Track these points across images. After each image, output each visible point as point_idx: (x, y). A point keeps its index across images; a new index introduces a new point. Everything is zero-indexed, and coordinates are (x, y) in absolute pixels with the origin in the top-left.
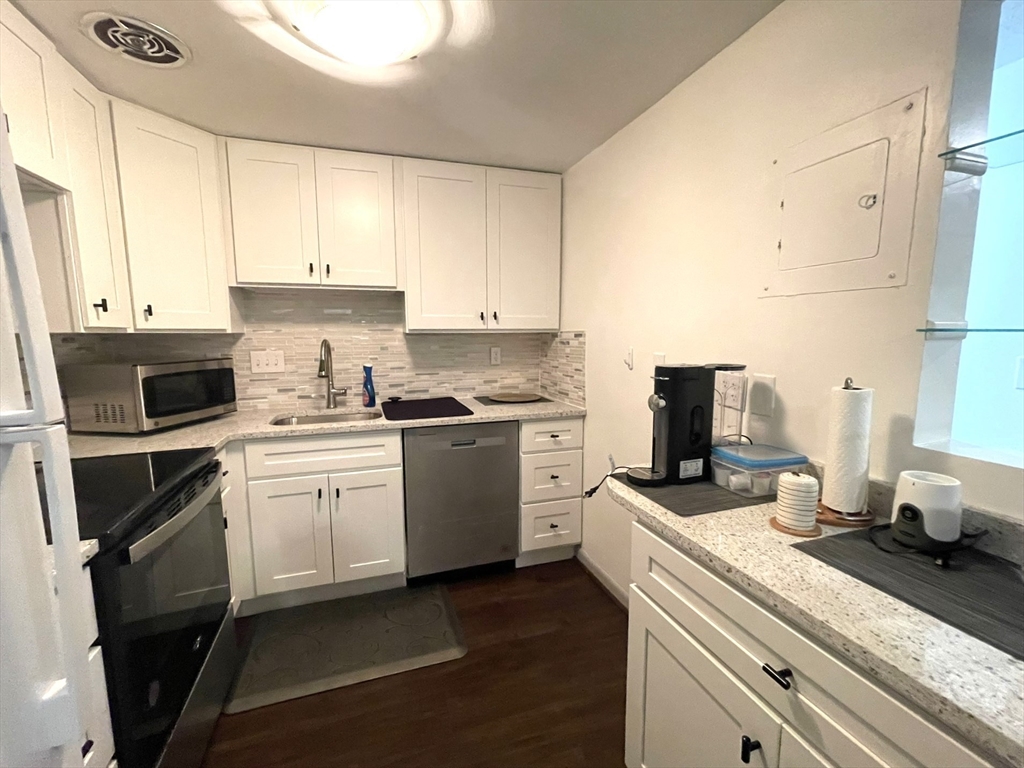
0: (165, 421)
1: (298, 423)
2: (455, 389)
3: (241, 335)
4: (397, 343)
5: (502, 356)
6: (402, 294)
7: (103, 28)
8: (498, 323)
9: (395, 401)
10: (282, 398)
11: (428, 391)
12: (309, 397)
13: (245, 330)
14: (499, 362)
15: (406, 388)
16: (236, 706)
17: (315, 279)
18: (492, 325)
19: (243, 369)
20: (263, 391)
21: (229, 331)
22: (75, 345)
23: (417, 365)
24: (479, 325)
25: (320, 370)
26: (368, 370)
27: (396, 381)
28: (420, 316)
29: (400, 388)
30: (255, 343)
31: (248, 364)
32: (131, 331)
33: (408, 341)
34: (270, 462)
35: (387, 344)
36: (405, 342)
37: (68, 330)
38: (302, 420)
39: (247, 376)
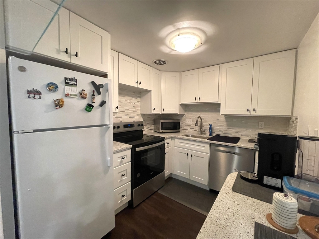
0: (164, 131)
1: (191, 137)
2: (242, 135)
3: (184, 115)
4: (222, 118)
5: (264, 125)
6: (220, 104)
7: (155, 62)
8: (256, 112)
9: (218, 135)
10: (191, 130)
11: (231, 134)
12: (196, 131)
13: (185, 114)
14: (263, 127)
15: (224, 132)
16: (159, 192)
17: (196, 101)
18: (253, 113)
19: (184, 122)
20: (187, 128)
21: (179, 114)
22: (157, 116)
23: (228, 125)
24: (247, 113)
25: (196, 124)
26: (211, 126)
27: (221, 130)
28: (225, 110)
29: (221, 132)
30: (187, 117)
31: (185, 121)
32: (161, 113)
33: (225, 118)
34: (179, 144)
35: (219, 118)
36: (224, 118)
37: (149, 113)
38: (192, 136)
39: (184, 124)
